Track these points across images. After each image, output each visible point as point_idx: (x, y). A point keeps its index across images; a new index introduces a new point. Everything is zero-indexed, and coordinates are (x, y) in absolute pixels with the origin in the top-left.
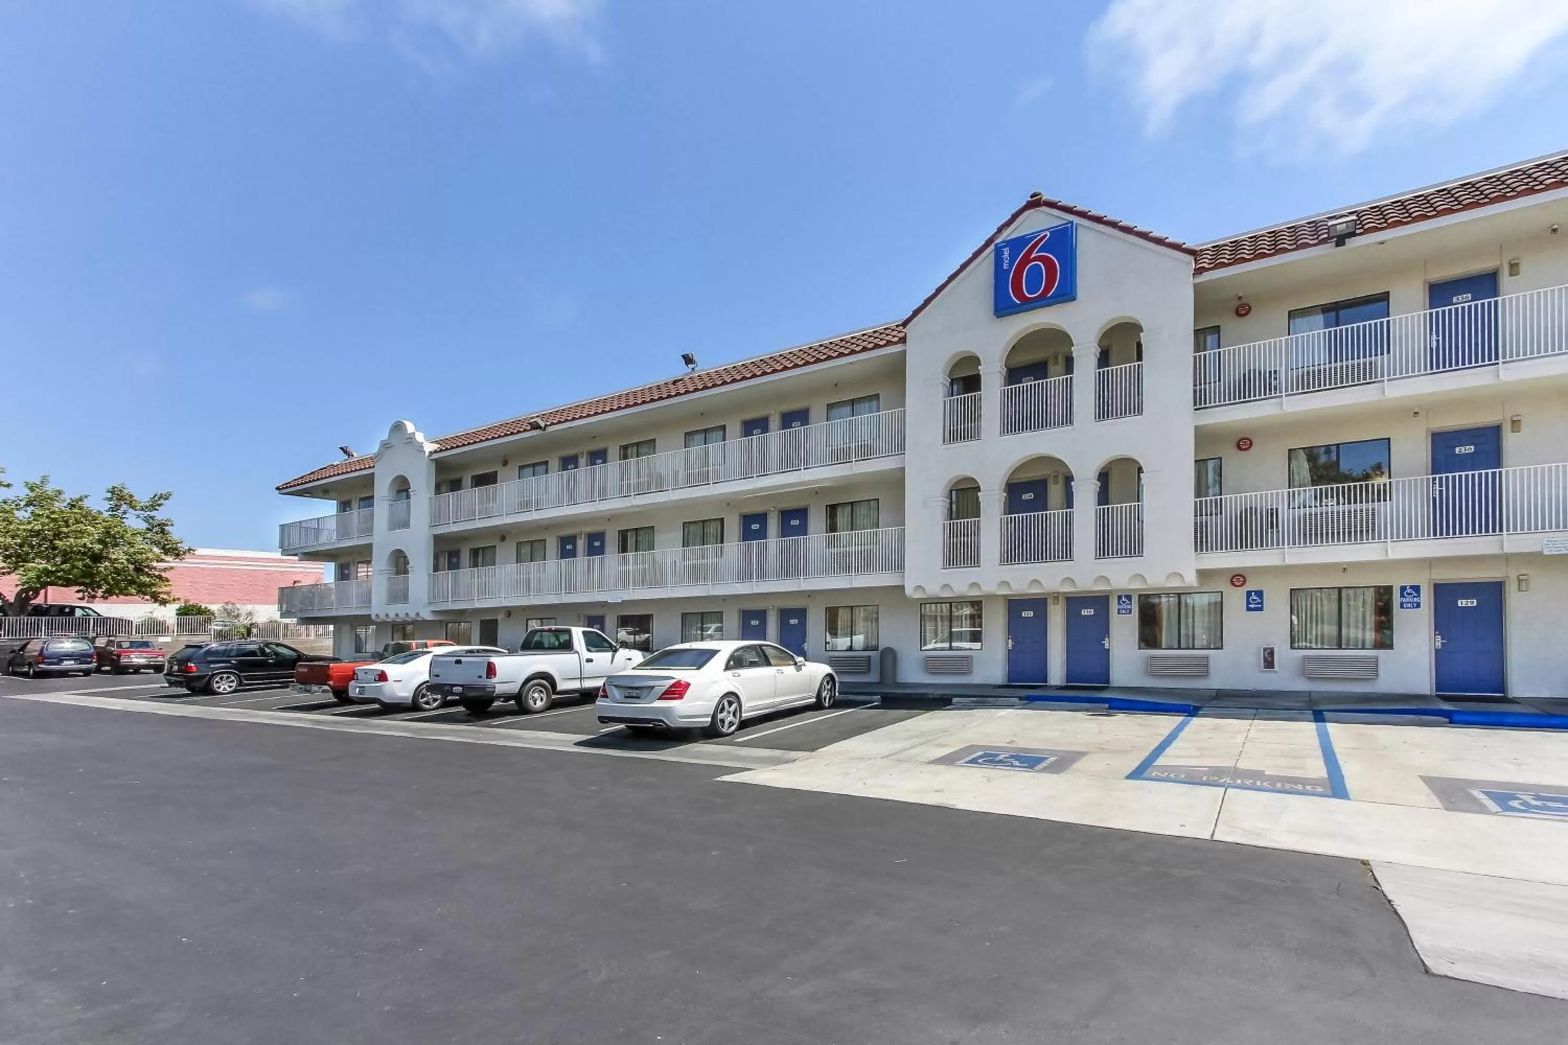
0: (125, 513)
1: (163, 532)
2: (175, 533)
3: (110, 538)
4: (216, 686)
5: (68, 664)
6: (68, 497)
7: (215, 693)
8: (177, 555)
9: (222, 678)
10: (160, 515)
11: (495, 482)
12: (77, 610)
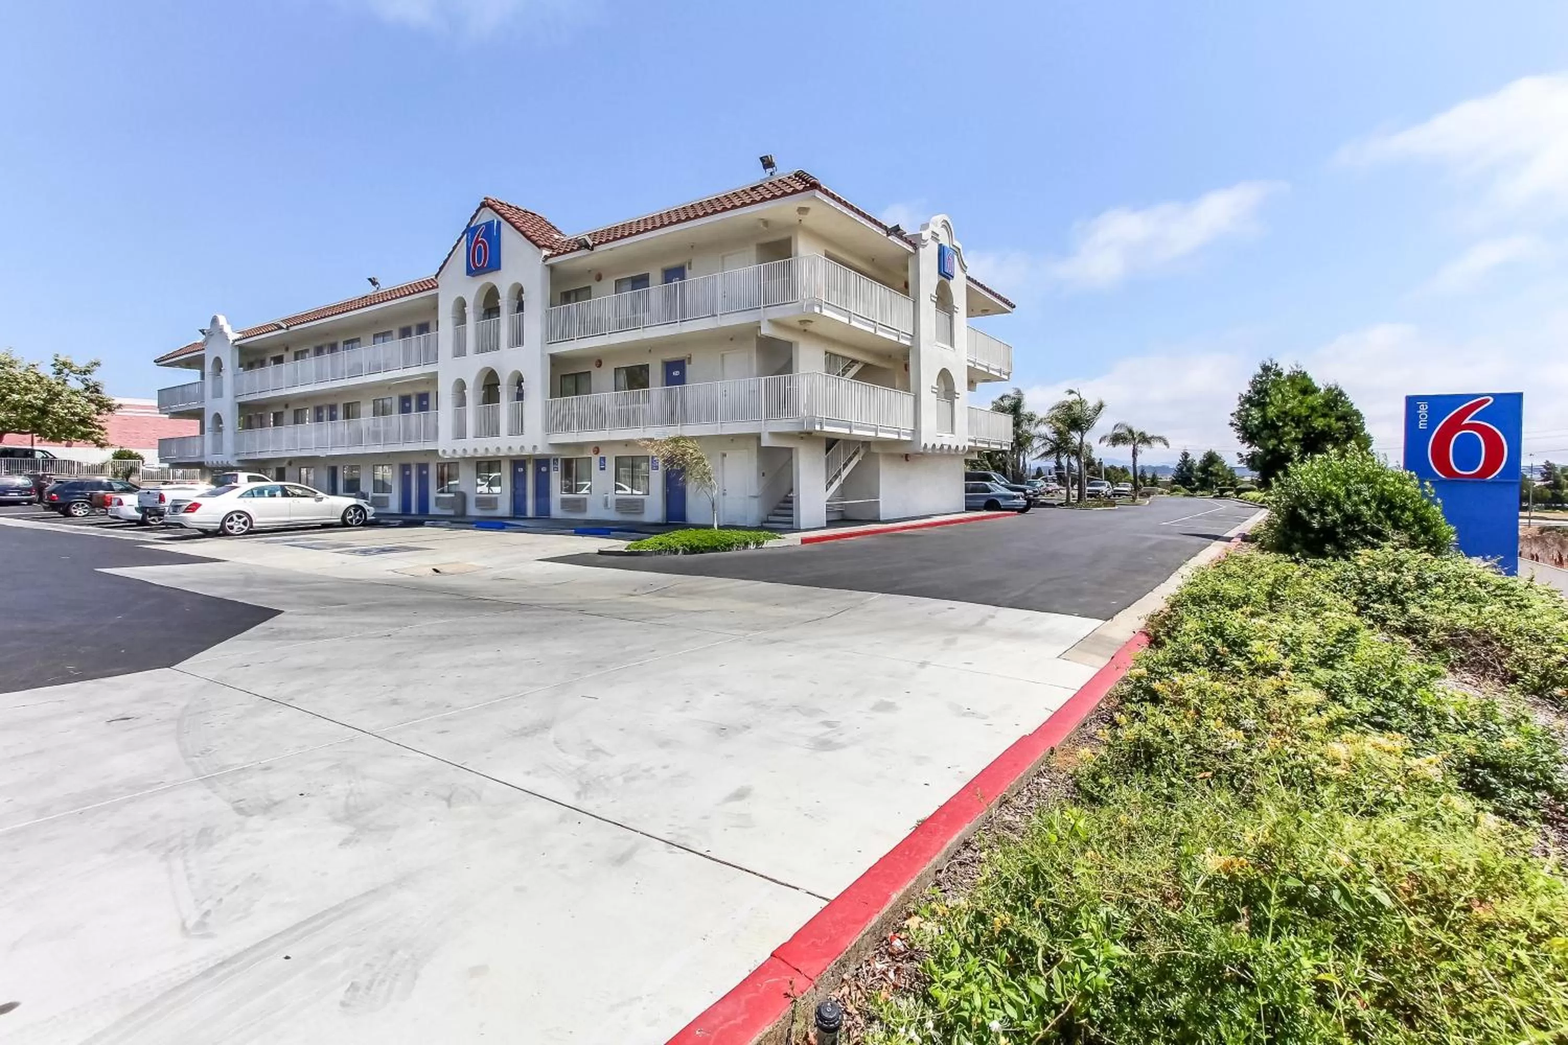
0: (67, 375)
1: (97, 391)
2: (107, 393)
3: (54, 396)
4: (73, 511)
5: (14, 496)
6: (26, 364)
7: (71, 515)
8: (110, 410)
9: (78, 506)
10: (93, 378)
11: (282, 362)
12: (37, 453)
